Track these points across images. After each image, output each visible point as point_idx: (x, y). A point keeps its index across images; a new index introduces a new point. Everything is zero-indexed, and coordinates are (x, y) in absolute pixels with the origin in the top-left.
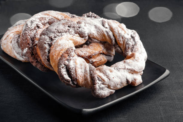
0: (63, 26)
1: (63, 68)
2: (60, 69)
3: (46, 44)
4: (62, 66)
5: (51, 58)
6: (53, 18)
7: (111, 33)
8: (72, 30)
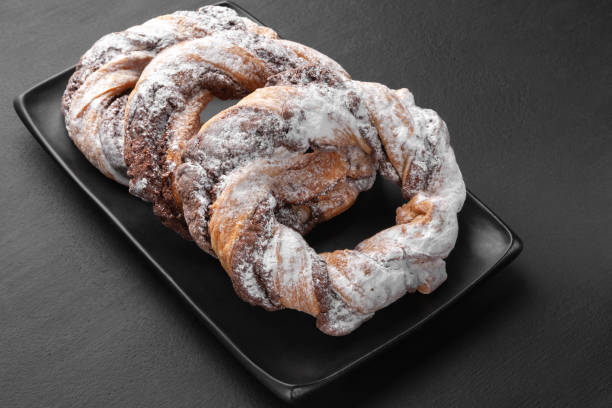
0: (244, 133)
1: (245, 270)
2: (239, 274)
3: (197, 189)
4: (242, 267)
5: (212, 236)
6: (212, 67)
7: (371, 133)
8: (267, 141)
